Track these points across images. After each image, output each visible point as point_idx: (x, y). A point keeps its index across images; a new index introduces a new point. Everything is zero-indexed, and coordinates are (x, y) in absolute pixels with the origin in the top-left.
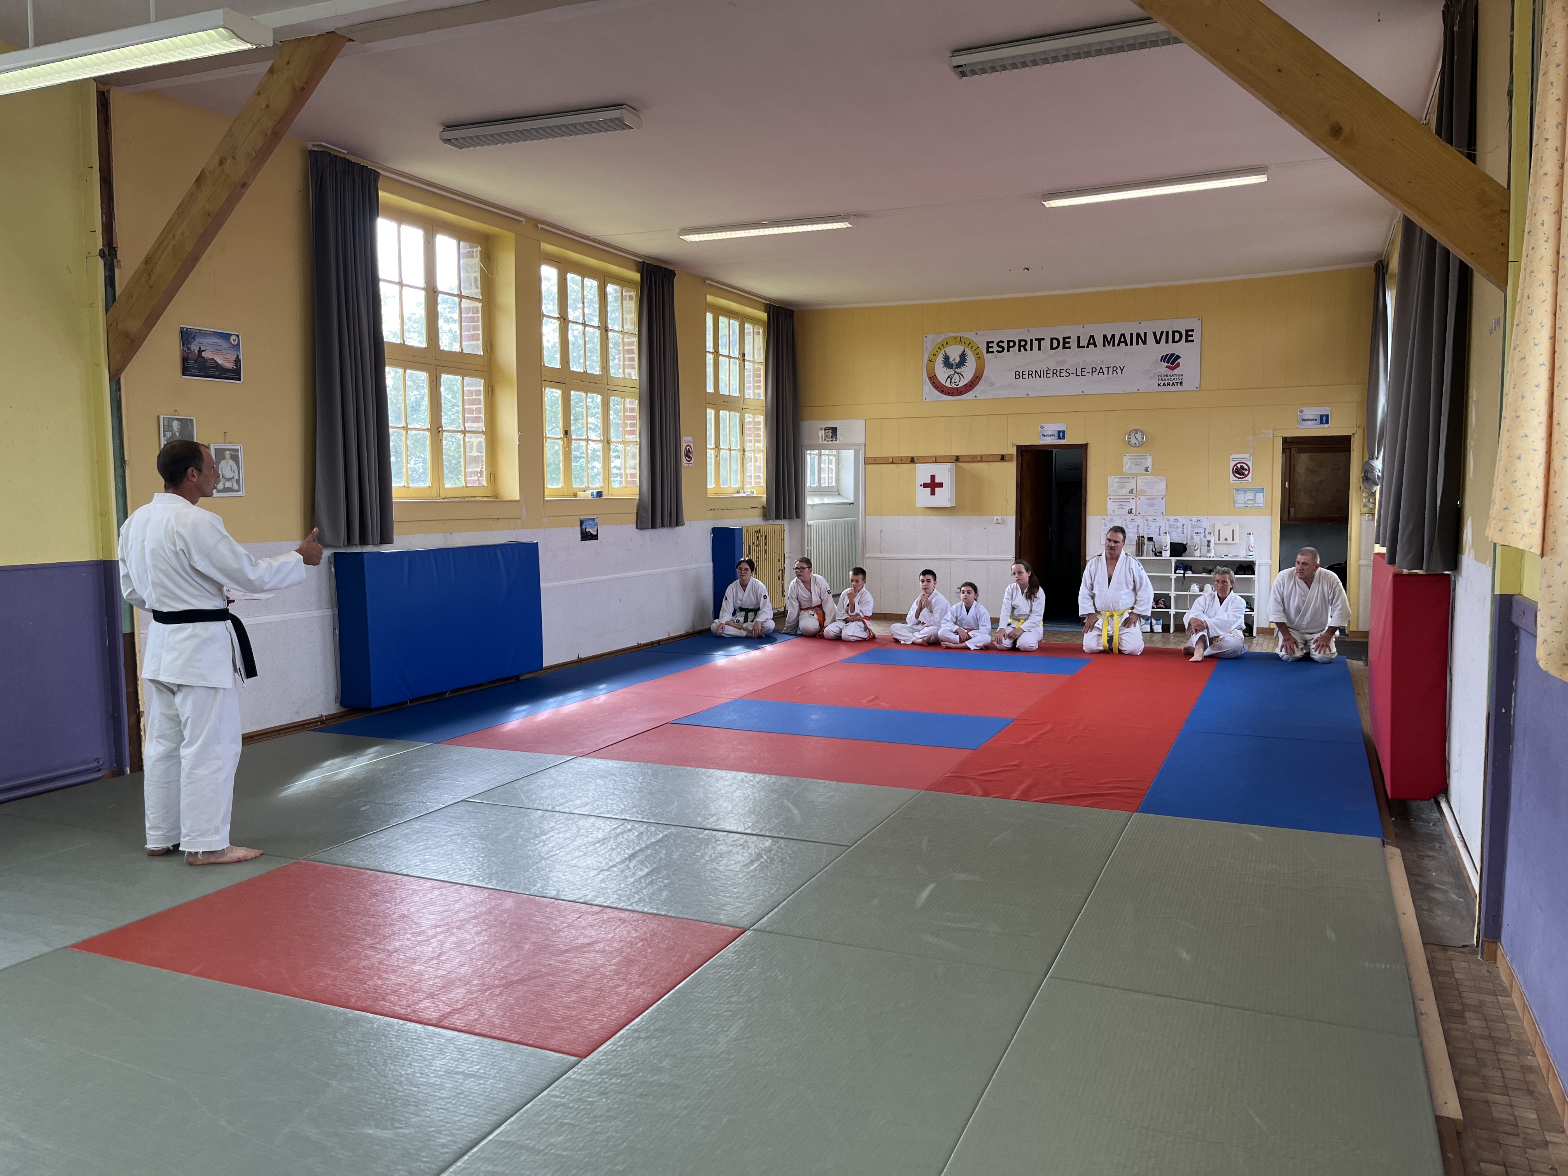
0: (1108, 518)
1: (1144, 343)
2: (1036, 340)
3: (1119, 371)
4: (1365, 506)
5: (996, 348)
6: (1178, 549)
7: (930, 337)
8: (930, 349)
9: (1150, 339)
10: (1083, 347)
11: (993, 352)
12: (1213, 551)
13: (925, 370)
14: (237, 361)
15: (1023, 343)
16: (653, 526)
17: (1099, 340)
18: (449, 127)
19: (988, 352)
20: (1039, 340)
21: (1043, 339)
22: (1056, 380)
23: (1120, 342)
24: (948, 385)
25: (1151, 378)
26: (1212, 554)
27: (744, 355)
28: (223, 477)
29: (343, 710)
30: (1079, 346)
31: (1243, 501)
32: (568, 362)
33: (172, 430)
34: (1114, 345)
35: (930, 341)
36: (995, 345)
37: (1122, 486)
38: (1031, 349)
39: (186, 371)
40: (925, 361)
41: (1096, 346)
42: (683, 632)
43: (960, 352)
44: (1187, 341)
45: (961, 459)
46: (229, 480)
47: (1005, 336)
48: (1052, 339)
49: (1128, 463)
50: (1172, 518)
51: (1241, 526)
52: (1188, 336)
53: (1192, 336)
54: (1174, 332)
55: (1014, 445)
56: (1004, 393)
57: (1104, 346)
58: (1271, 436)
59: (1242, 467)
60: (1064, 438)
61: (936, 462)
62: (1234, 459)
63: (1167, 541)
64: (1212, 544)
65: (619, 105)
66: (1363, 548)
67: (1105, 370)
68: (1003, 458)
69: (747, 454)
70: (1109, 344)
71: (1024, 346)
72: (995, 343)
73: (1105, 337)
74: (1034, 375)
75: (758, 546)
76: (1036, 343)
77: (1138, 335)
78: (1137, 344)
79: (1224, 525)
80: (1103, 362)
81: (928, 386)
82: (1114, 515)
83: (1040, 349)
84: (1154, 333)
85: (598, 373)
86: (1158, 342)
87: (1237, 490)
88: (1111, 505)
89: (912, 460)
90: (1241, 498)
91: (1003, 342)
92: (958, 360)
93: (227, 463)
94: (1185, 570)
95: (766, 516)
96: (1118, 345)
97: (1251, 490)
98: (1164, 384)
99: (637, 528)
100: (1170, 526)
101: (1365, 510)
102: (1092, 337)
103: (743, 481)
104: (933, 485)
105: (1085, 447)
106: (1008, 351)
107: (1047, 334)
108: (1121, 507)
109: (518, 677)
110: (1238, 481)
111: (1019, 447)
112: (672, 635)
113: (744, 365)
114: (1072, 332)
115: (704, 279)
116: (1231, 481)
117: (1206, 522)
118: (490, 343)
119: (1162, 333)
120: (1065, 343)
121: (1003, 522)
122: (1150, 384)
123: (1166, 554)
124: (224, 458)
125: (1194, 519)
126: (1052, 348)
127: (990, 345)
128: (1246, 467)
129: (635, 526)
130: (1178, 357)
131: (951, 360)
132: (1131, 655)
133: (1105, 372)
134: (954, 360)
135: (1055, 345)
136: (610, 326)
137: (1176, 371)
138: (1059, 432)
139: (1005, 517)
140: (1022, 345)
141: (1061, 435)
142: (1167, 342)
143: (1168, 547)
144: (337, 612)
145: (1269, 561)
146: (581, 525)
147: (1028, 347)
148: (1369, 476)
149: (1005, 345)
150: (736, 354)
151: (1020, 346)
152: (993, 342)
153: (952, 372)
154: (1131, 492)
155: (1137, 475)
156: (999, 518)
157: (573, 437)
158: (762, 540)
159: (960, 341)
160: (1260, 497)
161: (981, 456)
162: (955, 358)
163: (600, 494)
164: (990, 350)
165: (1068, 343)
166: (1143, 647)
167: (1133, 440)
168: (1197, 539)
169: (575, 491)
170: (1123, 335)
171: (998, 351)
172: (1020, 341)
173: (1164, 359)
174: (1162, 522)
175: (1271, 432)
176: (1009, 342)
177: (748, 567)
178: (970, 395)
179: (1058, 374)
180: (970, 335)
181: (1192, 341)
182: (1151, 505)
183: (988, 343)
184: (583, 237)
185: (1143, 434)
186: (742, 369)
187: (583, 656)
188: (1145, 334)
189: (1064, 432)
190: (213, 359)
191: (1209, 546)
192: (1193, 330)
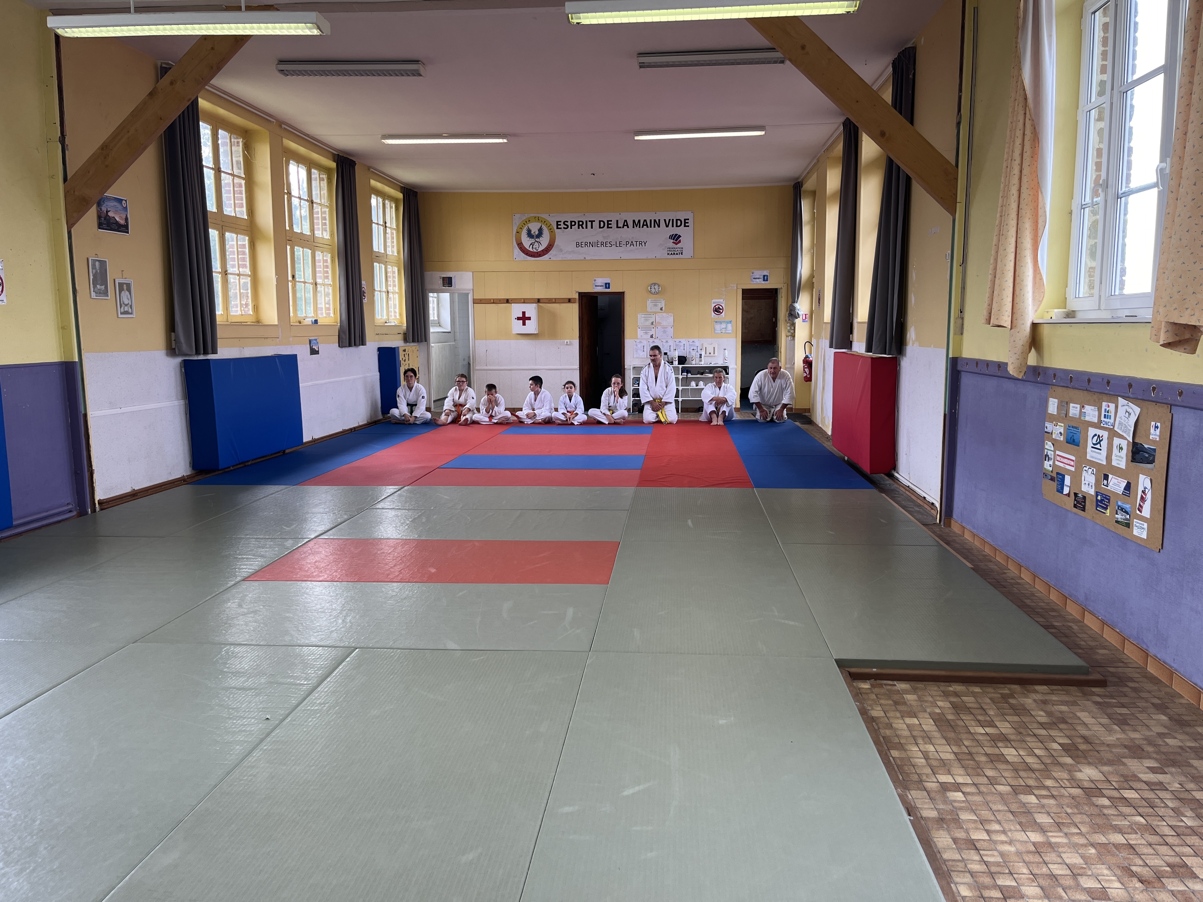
0: (638, 341)
1: (659, 226)
2: (589, 221)
3: (643, 244)
4: (789, 331)
5: (563, 226)
6: (682, 360)
7: (518, 216)
8: (518, 224)
9: (662, 223)
10: (620, 227)
11: (561, 228)
12: (703, 361)
13: (514, 239)
14: (126, 219)
15: (581, 223)
16: (350, 345)
17: (630, 224)
18: (281, 62)
19: (557, 228)
20: (592, 222)
21: (594, 221)
22: (603, 248)
23: (643, 225)
24: (531, 249)
25: (663, 249)
26: (702, 363)
27: (386, 223)
28: (123, 303)
29: (193, 472)
30: (618, 227)
31: (719, 329)
32: (292, 226)
33: (96, 269)
34: (640, 227)
35: (518, 219)
36: (562, 223)
37: (647, 320)
38: (586, 228)
39: (100, 226)
40: (515, 232)
41: (628, 227)
42: (365, 422)
43: (539, 227)
44: (685, 226)
45: (541, 301)
46: (126, 305)
47: (569, 218)
48: (600, 221)
49: (650, 304)
50: (677, 340)
51: (718, 345)
52: (686, 223)
53: (688, 223)
54: (677, 220)
55: (577, 292)
56: (569, 257)
57: (634, 227)
58: (735, 288)
59: (719, 307)
60: (609, 288)
61: (524, 303)
62: (714, 303)
63: (675, 355)
64: (703, 356)
65: (416, 62)
66: (788, 358)
67: (635, 243)
68: (570, 301)
69: (391, 295)
70: (637, 226)
71: (582, 225)
72: (562, 222)
73: (634, 221)
74: (588, 245)
75: (405, 361)
76: (589, 224)
77: (655, 221)
78: (654, 227)
79: (709, 344)
80: (633, 238)
81: (517, 250)
82: (642, 339)
83: (592, 228)
84: (665, 220)
85: (308, 234)
86: (667, 226)
87: (716, 322)
88: (640, 332)
89: (507, 301)
90: (718, 327)
91: (567, 222)
92: (537, 233)
93: (125, 293)
94: (687, 373)
95: (406, 340)
96: (643, 227)
97: (724, 322)
98: (671, 254)
99: (339, 346)
100: (676, 345)
101: (789, 334)
102: (626, 221)
103: (388, 315)
104: (524, 319)
105: (622, 294)
106: (571, 228)
107: (597, 218)
108: (646, 333)
109: (284, 451)
110: (717, 316)
111: (580, 294)
112: (361, 424)
113: (386, 230)
114: (613, 217)
115: (369, 168)
116: (712, 317)
117: (697, 343)
118: (251, 210)
119: (670, 220)
120: (609, 224)
121: (571, 344)
122: (662, 253)
123: (676, 363)
124: (123, 290)
125: (691, 340)
126: (600, 227)
127: (559, 223)
128: (721, 307)
129: (337, 344)
130: (680, 236)
131: (532, 232)
132: (671, 423)
133: (635, 245)
134: (535, 232)
135: (602, 225)
136: (315, 201)
137: (679, 245)
138: (606, 284)
139: (572, 341)
140: (580, 225)
141: (607, 286)
142: (673, 226)
143: (677, 359)
144: (187, 402)
145: (735, 366)
146: (310, 344)
147: (584, 226)
148: (793, 313)
149: (569, 224)
150: (381, 222)
151: (579, 225)
152: (561, 222)
153: (533, 240)
154: (652, 323)
155: (656, 313)
156: (568, 341)
157: (297, 280)
158: (407, 356)
159: (538, 219)
160: (729, 326)
161: (555, 299)
162: (535, 231)
163: (316, 322)
164: (559, 227)
165: (611, 224)
166: (677, 419)
167: (653, 290)
168: (693, 353)
169: (299, 319)
170: (645, 221)
171: (564, 228)
172: (579, 222)
173: (671, 237)
174: (671, 343)
175: (736, 286)
176: (571, 222)
177: (412, 374)
178: (546, 257)
179: (604, 244)
180: (545, 216)
181: (688, 226)
182: (665, 332)
183: (557, 222)
184: (308, 135)
185: (659, 286)
186: (385, 233)
187: (316, 437)
188: (659, 220)
189: (609, 284)
190: (114, 217)
191: (701, 357)
192: (688, 219)
